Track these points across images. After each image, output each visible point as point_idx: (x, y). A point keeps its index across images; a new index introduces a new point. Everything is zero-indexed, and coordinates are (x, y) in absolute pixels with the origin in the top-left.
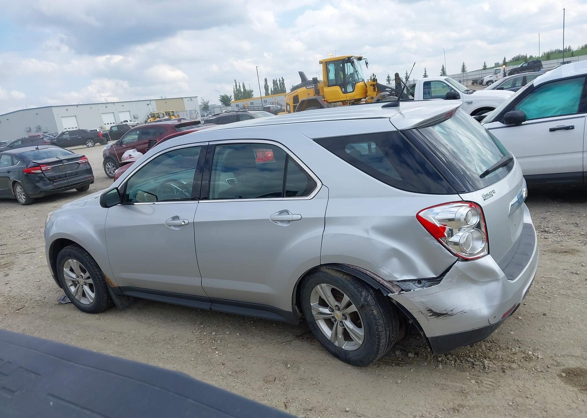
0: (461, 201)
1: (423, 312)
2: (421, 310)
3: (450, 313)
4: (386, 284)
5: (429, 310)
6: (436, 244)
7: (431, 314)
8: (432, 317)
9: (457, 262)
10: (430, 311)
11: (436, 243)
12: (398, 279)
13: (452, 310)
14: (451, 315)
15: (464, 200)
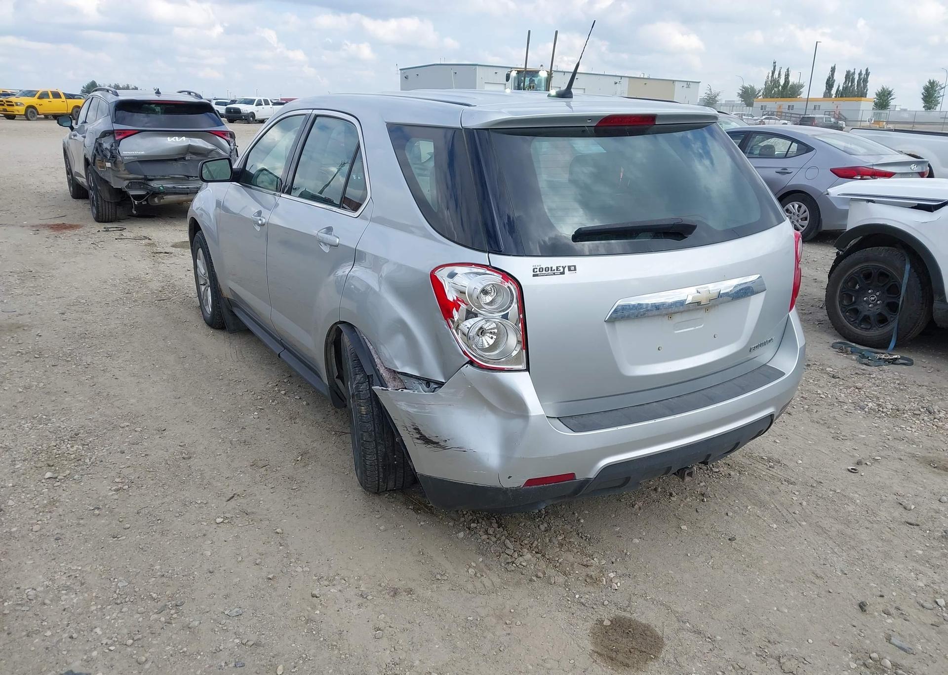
0: (488, 266)
1: (409, 430)
2: (407, 425)
3: (442, 444)
4: (382, 371)
5: (415, 429)
6: (445, 328)
7: (418, 436)
8: (419, 441)
9: (466, 365)
10: (417, 429)
11: (446, 326)
12: (398, 369)
13: (446, 441)
14: (444, 448)
15: (492, 265)
